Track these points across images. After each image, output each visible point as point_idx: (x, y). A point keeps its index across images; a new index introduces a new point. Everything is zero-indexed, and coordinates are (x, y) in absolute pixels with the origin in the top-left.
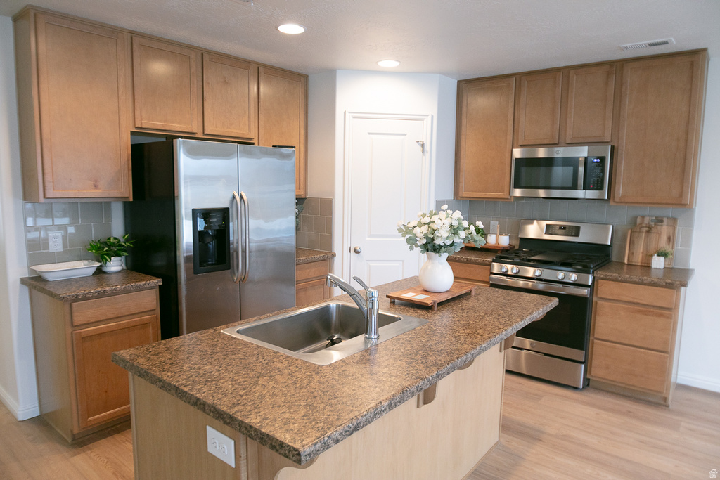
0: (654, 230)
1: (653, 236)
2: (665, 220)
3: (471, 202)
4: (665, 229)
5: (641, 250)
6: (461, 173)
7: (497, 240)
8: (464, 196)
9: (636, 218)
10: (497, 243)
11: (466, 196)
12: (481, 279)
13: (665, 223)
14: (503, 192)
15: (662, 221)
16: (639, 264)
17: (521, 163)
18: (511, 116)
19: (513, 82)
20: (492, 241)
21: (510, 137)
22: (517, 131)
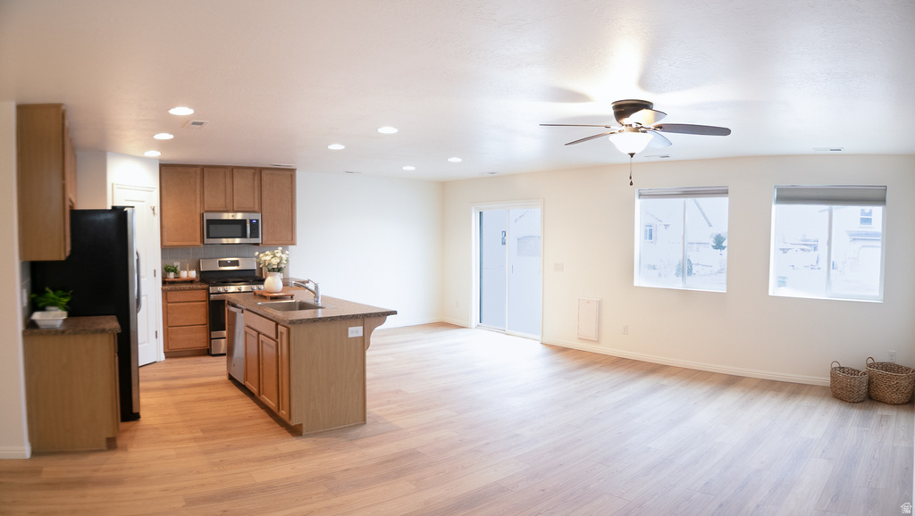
7: (188, 274)
8: (169, 245)
10: (188, 276)
12: (200, 300)
14: (197, 241)
17: (210, 222)
18: (198, 192)
19: (199, 170)
20: (184, 275)
21: (198, 205)
22: (202, 201)
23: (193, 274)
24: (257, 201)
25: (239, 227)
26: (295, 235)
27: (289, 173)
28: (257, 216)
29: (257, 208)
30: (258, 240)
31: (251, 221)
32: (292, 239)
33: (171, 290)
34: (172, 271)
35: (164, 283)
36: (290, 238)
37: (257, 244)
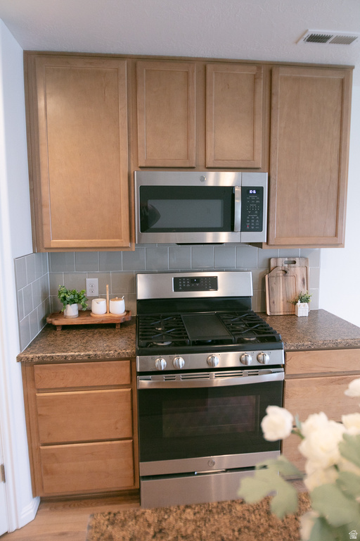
0: (289, 273)
1: (291, 279)
2: (297, 260)
3: (51, 255)
4: (298, 271)
5: (281, 298)
6: (44, 210)
7: (108, 307)
8: (52, 246)
9: (270, 260)
10: (108, 311)
11: (55, 246)
12: (115, 383)
13: (297, 264)
14: (119, 237)
15: (295, 262)
16: (281, 314)
17: (148, 193)
18: (123, 122)
19: (124, 67)
20: (100, 309)
21: (124, 154)
22: (133, 145)
23: (118, 308)
24: (259, 144)
25: (217, 205)
26: (343, 225)
27: (337, 76)
28: (259, 180)
29: (259, 161)
30: (260, 237)
31: (245, 190)
32: (336, 235)
33: (42, 362)
34: (72, 301)
35: (48, 328)
36: (331, 231)
37: (259, 245)
